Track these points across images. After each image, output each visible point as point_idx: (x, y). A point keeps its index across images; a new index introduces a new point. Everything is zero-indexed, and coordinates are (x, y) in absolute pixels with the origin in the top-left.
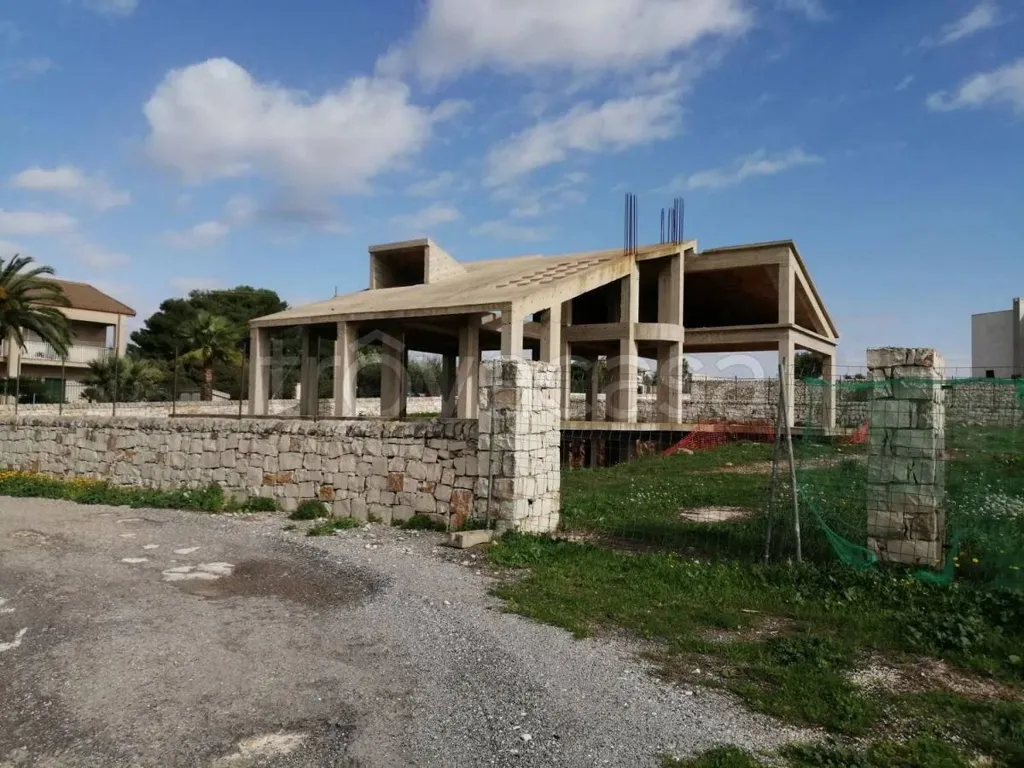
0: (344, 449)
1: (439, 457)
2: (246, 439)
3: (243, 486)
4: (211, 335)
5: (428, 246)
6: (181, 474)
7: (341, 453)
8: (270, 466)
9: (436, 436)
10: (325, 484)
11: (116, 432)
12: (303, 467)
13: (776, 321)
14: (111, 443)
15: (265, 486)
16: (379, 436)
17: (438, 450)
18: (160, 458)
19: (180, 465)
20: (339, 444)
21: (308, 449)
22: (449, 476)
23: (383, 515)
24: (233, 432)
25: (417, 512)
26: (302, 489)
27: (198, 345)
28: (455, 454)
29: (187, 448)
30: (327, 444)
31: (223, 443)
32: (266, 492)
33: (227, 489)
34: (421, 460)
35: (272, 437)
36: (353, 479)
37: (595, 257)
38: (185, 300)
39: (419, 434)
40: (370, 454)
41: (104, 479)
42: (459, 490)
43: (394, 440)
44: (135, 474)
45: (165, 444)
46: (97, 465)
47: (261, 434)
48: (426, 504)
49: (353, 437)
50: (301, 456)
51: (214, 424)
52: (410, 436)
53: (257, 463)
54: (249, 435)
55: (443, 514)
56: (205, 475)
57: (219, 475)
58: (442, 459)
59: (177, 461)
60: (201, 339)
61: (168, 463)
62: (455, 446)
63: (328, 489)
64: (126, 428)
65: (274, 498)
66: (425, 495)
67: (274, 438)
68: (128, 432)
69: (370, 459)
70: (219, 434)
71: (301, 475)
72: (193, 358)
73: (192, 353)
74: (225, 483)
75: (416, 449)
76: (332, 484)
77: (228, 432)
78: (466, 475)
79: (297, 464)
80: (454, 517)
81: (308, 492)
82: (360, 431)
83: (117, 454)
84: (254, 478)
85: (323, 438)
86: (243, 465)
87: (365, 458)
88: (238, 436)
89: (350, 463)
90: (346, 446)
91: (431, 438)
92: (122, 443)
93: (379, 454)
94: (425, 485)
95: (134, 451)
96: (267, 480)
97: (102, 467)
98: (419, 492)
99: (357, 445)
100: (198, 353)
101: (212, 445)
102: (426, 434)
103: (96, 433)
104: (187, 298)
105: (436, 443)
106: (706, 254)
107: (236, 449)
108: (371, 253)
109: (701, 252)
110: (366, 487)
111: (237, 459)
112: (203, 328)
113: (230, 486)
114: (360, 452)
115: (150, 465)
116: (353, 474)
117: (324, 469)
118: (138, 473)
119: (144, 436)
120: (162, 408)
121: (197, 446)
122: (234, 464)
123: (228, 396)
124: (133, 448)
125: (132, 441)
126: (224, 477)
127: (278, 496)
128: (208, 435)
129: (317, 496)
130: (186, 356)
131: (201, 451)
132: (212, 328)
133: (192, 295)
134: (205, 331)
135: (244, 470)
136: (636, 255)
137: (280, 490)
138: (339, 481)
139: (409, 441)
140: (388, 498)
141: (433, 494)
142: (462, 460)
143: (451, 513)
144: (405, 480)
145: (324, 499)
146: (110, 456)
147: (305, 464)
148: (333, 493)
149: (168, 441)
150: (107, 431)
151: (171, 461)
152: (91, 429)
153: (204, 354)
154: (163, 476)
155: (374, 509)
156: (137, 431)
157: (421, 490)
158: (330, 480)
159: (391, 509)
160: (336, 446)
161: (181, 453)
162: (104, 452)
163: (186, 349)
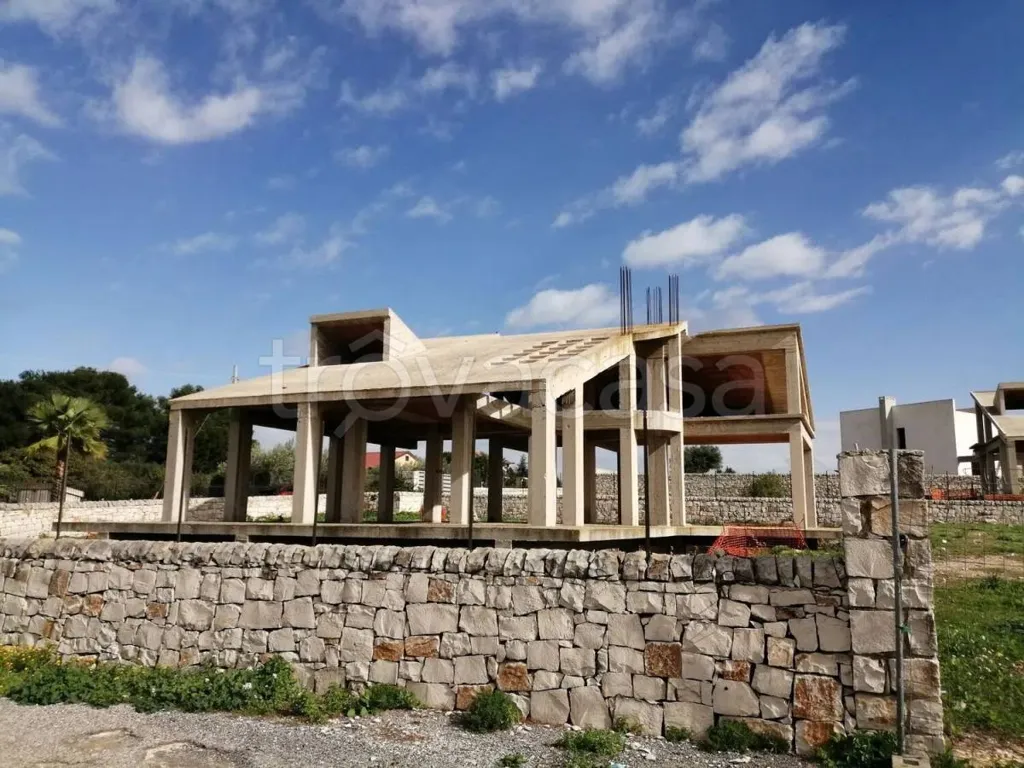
0: (545, 600)
1: (753, 617)
2: (337, 579)
3: (334, 660)
4: (68, 420)
5: (388, 317)
6: (203, 640)
7: (539, 605)
8: (390, 627)
9: (741, 579)
10: (507, 660)
11: (66, 565)
12: (460, 630)
13: (786, 412)
14: (54, 585)
15: (379, 662)
16: (616, 577)
17: (749, 605)
18: (157, 611)
19: (200, 625)
20: (534, 591)
21: (468, 598)
22: (781, 651)
23: (642, 719)
24: (307, 567)
25: (717, 716)
26: (459, 669)
27: (51, 433)
28: (789, 613)
29: (213, 594)
30: (507, 591)
31: (287, 586)
32: (384, 671)
33: (300, 667)
34: (715, 621)
35: (390, 576)
36: (570, 653)
37: (589, 336)
38: (15, 381)
39: (706, 576)
40: (600, 608)
41: (41, 645)
42: (809, 678)
43: (651, 585)
44: (104, 636)
45: (167, 586)
46: (26, 621)
47: (367, 572)
48: (737, 700)
49: (563, 577)
50: (456, 611)
51: (268, 553)
52: (685, 579)
53: (362, 621)
54: (341, 573)
55: (776, 720)
56: (251, 641)
57: (283, 643)
58: (761, 621)
59: (191, 617)
60: (55, 424)
61: (173, 619)
62: (784, 598)
63: (515, 672)
64: (88, 560)
65: (401, 683)
66: (732, 685)
67: (395, 579)
68: (92, 566)
69: (600, 616)
70: (281, 572)
71: (457, 644)
72: (44, 449)
73: (42, 442)
74: (296, 656)
75: (701, 601)
76: (525, 661)
77: (298, 568)
78: (819, 650)
79: (447, 624)
80: (803, 727)
81: (474, 675)
82: (578, 569)
83: (70, 603)
84: (355, 646)
85: (499, 580)
86: (333, 624)
87: (592, 615)
88: (317, 573)
89: (559, 624)
90: (550, 595)
91: (729, 583)
92: (80, 584)
93: (621, 608)
94: (729, 667)
95: (105, 597)
96: (383, 650)
97: (37, 624)
98: (716, 680)
99: (573, 592)
100: (52, 442)
101: (266, 590)
102: (719, 575)
103: (27, 567)
104: (17, 379)
105: (744, 593)
106: (701, 337)
107: (317, 597)
108: (313, 324)
109: (695, 334)
110: (598, 666)
111: (318, 614)
112: (59, 413)
113: (306, 661)
114: (579, 606)
115: (137, 622)
116: (568, 644)
117: (504, 633)
118: (112, 635)
119: (125, 572)
120: (19, 512)
121: (234, 591)
122: (312, 622)
123: (81, 493)
124: (101, 592)
125: (98, 581)
126: (292, 646)
127: (408, 680)
128: (257, 572)
129: (492, 680)
130: (36, 446)
131: (242, 599)
132: (71, 413)
133: (22, 376)
134: (62, 417)
135: (334, 633)
136: (634, 335)
137: (413, 670)
138: (539, 655)
139: (683, 587)
140: (650, 688)
141: (750, 684)
142: (809, 622)
143: (795, 720)
144: (684, 655)
145: (510, 686)
146: (52, 606)
147: (462, 624)
148: (529, 677)
149: (173, 581)
150: (49, 563)
151: (180, 616)
152: (16, 561)
153: (60, 442)
154: (163, 641)
155: (623, 708)
156: (110, 565)
157: (721, 676)
158: (520, 653)
159: (659, 710)
160: (527, 594)
161: (200, 602)
162: (41, 600)
163: (37, 436)
